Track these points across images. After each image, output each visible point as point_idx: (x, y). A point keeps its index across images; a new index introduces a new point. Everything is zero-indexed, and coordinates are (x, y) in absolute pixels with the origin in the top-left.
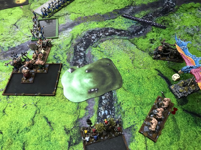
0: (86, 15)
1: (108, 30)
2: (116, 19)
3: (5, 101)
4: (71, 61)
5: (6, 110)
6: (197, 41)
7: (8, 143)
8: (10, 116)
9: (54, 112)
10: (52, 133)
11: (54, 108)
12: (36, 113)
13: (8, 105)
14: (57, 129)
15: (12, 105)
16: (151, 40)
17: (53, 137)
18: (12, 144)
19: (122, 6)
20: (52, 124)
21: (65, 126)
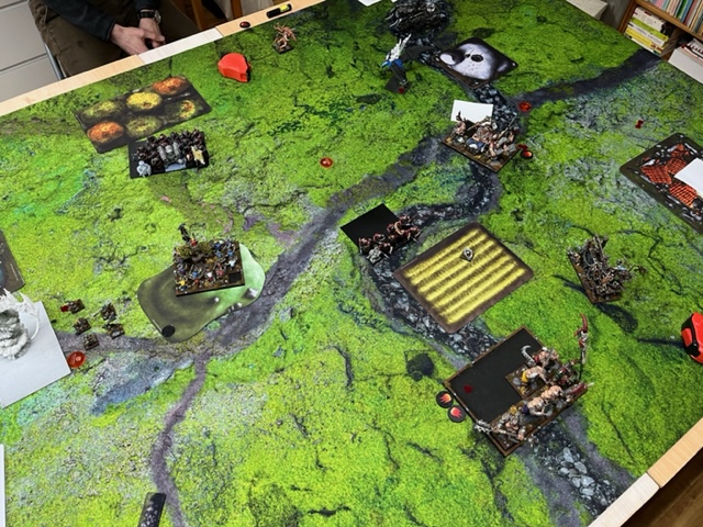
0: (346, 187)
1: (416, 212)
2: (418, 181)
3: (304, 442)
4: (383, 309)
5: (322, 461)
6: (597, 195)
7: (374, 521)
8: (340, 470)
9: (422, 429)
10: (445, 469)
11: (416, 419)
12: (388, 443)
13: (320, 450)
14: (449, 458)
15: (326, 446)
16: (514, 213)
17: (451, 474)
18: (382, 519)
19: (412, 144)
20: (433, 453)
21: (459, 447)
